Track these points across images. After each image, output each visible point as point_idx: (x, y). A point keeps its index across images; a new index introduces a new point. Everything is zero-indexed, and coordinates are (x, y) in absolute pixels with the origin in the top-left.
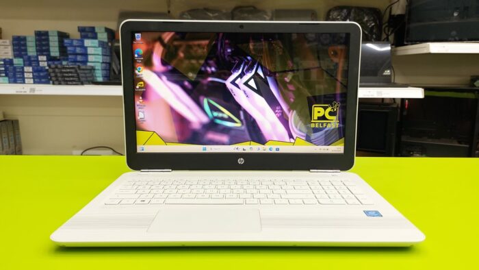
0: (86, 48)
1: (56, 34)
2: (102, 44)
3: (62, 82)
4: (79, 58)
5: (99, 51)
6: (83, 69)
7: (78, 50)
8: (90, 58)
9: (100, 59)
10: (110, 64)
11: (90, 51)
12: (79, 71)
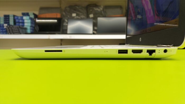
0: (23, 20)
1: (13, 16)
2: (31, 19)
3: (12, 33)
4: (21, 24)
5: (29, 21)
6: (22, 28)
7: (21, 21)
8: (26, 24)
9: (30, 24)
10: (34, 27)
11: (25, 21)
12: (19, 29)
